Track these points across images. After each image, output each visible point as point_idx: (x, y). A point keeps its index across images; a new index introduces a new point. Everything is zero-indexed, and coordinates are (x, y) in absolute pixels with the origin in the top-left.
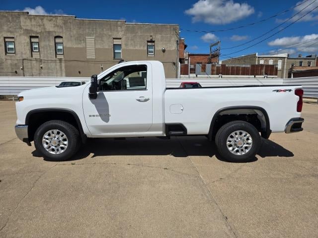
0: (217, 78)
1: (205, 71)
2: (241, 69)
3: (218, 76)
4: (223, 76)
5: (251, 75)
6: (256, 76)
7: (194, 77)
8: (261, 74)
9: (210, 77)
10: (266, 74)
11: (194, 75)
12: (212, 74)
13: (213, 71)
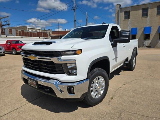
0: (20, 38)
1: (12, 34)
2: (32, 33)
3: (21, 37)
4: (23, 37)
5: (38, 37)
6: (40, 38)
7: (5, 37)
8: (42, 37)
9: (16, 38)
10: (44, 37)
11: (5, 36)
12: (17, 36)
13: (17, 33)
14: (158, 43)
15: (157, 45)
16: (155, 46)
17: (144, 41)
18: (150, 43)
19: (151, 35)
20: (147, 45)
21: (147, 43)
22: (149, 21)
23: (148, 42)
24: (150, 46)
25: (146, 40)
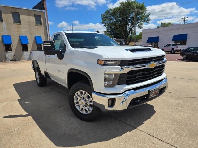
14: (23, 55)
15: (22, 57)
16: (20, 59)
17: (6, 53)
18: (14, 56)
19: (13, 46)
20: (11, 58)
21: (9, 56)
22: (6, 28)
23: (11, 54)
24: (15, 59)
25: (7, 52)
